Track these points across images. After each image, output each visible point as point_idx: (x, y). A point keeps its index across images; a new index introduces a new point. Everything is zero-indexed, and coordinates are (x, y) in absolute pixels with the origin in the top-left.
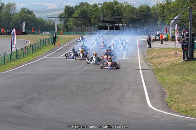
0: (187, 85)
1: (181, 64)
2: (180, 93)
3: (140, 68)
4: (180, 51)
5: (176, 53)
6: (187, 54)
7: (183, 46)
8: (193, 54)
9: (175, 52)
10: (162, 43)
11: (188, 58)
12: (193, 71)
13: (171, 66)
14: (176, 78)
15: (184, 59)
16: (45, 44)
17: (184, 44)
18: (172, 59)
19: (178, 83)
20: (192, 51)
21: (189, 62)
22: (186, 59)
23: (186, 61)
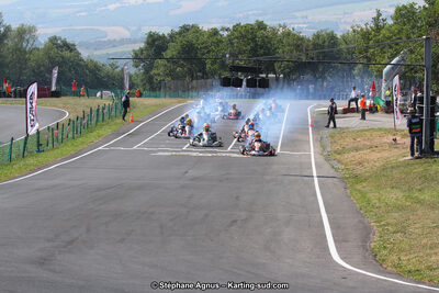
0: (419, 212)
1: (406, 164)
2: (403, 230)
3: (315, 174)
4: (404, 136)
5: (395, 140)
6: (420, 143)
7: (410, 124)
8: (432, 143)
9: (392, 137)
10: (363, 118)
11: (422, 152)
12: (433, 180)
13: (384, 168)
14: (394, 196)
15: (412, 154)
16: (101, 118)
17: (414, 121)
18: (386, 154)
19: (400, 208)
20: (432, 135)
21: (424, 160)
22: (416, 154)
23: (417, 158)
